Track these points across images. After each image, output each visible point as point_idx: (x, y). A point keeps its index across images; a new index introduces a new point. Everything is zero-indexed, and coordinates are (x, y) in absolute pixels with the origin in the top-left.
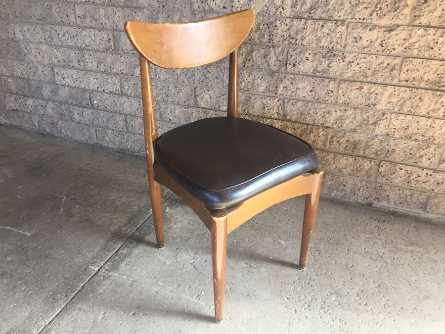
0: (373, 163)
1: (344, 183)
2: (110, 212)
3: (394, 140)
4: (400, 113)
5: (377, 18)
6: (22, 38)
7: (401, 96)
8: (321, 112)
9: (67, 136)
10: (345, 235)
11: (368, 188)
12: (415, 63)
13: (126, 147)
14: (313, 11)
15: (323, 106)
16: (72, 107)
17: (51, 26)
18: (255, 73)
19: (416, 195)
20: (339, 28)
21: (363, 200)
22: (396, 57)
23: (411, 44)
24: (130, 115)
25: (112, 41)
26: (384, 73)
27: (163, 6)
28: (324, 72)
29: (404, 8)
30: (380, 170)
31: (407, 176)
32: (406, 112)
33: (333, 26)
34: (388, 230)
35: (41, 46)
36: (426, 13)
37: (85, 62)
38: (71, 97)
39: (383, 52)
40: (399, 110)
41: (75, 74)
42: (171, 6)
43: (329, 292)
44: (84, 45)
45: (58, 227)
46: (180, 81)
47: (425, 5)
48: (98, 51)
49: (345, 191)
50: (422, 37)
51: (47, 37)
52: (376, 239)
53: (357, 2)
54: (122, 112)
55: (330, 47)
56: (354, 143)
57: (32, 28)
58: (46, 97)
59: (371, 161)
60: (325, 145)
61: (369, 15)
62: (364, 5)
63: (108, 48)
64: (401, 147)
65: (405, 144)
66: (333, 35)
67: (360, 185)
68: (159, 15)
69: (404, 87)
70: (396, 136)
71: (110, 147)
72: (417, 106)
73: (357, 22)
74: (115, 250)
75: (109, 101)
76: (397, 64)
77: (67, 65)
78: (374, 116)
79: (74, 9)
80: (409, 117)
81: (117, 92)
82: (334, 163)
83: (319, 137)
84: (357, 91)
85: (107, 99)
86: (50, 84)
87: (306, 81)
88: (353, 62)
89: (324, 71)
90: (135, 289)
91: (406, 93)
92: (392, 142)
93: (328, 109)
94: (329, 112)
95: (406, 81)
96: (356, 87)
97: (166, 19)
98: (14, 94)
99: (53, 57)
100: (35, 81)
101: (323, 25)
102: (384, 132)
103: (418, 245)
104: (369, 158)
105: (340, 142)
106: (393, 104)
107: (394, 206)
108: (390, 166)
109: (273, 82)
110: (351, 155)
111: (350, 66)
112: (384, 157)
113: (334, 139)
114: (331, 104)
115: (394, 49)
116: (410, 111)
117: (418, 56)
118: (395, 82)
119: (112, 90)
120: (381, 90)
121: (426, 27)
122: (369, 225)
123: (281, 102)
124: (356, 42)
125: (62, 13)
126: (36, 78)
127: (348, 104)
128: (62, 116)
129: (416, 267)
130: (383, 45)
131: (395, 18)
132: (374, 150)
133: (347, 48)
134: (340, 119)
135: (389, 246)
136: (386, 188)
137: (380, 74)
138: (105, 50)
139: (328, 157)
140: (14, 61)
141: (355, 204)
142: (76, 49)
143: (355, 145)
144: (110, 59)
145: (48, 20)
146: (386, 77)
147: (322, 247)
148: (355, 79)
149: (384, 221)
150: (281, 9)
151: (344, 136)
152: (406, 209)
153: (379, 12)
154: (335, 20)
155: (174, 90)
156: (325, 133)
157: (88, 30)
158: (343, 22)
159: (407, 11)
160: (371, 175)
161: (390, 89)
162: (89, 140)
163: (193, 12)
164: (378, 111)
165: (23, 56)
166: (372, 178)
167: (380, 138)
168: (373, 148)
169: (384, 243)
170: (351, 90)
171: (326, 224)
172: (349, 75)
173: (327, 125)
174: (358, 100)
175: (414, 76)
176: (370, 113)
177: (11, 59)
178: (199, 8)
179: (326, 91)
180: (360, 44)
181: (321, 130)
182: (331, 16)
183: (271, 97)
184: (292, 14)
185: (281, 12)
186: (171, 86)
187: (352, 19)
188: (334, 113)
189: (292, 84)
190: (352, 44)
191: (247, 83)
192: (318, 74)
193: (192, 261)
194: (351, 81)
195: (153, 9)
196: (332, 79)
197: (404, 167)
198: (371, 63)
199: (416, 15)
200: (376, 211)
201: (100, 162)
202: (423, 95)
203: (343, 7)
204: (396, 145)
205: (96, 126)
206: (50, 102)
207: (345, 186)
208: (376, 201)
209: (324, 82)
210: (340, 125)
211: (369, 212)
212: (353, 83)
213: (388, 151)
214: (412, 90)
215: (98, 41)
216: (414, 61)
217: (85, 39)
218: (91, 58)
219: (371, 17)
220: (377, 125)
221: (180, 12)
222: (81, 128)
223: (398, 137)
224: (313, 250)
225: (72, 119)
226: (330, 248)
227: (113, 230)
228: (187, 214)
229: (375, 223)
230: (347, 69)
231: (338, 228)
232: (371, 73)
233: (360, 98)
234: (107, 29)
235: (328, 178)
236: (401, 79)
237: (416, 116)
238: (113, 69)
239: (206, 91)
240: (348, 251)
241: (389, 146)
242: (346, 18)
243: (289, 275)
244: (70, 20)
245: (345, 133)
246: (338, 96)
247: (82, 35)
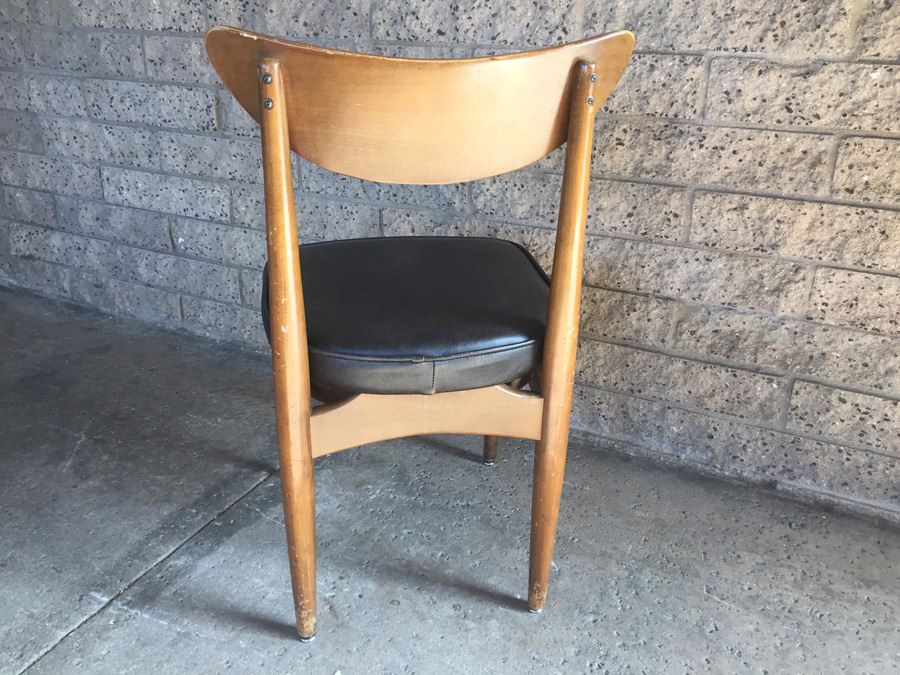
0: (775, 386)
1: (709, 431)
2: (171, 473)
3: (825, 330)
4: (837, 268)
5: (775, 45)
6: (43, 108)
7: (836, 226)
8: (653, 264)
9: (125, 313)
10: (704, 553)
11: (765, 444)
12: (867, 150)
13: (239, 339)
15: (656, 249)
16: (135, 252)
17: (95, 81)
19: (881, 467)
20: (690, 70)
21: (754, 473)
22: (822, 134)
23: (858, 105)
24: (249, 269)
25: (213, 109)
26: (796, 172)
27: (316, 34)
28: (657, 172)
29: (836, 19)
30: (793, 402)
31: (858, 417)
32: (849, 264)
33: (676, 67)
34: (811, 546)
35: (78, 123)
36: (890, 32)
37: (161, 154)
38: (136, 230)
39: (791, 123)
40: (834, 260)
41: (141, 180)
42: (331, 32)
44: (159, 120)
45: (51, 499)
46: (350, 193)
47: (887, 14)
48: (186, 131)
49: (713, 450)
50: (882, 86)
51: (90, 103)
52: (782, 566)
53: (729, 12)
54: (233, 262)
55: (671, 114)
56: (730, 338)
57: (62, 88)
58: (87, 230)
59: (770, 381)
60: (663, 341)
61: (758, 40)
62: (746, 18)
63: (205, 125)
64: (841, 350)
65: (850, 340)
66: (676, 86)
67: (746, 436)
69: (843, 204)
70: (828, 321)
71: (207, 338)
72: (877, 250)
73: (731, 57)
74: (160, 559)
75: (206, 238)
76: (825, 152)
77: (126, 163)
78: (775, 274)
79: (142, 46)
80: (858, 278)
81: (223, 219)
82: (685, 382)
83: (649, 320)
84: (734, 215)
85: (203, 234)
86: (94, 201)
87: (618, 193)
88: (722, 148)
89: (659, 170)
90: (181, 652)
91: (852, 220)
92: (818, 335)
93: (668, 257)
94: (671, 264)
95: (847, 190)
96: (730, 206)
98: (27, 223)
99: (101, 145)
100: (66, 196)
101: (652, 66)
102: (800, 311)
103: (883, 588)
104: (766, 374)
105: (698, 333)
106: (819, 246)
107: (828, 492)
108: (816, 393)
109: (545, 195)
110: (723, 365)
111: (716, 157)
112: (801, 371)
113: (685, 326)
114: (675, 244)
115: (817, 117)
116: (860, 261)
117: (875, 133)
118: (823, 192)
119: (213, 215)
120: (790, 214)
121: (892, 63)
122: (766, 531)
124: (730, 102)
125: (118, 55)
126: (67, 190)
127: (714, 245)
128: (116, 269)
129: (874, 641)
130: (792, 107)
131: (818, 45)
132: (776, 355)
133: (708, 116)
134: (698, 278)
135: (811, 586)
136: (807, 445)
137: (787, 175)
138: (201, 129)
139: (671, 368)
140: (28, 155)
141: (735, 482)
142: (145, 129)
143: (734, 342)
144: (209, 146)
145: (94, 69)
146: (800, 182)
147: (645, 577)
148: (731, 187)
149: (803, 526)
150: (559, 33)
151: (707, 321)
152: (859, 500)
153: (779, 32)
154: (680, 54)
155: (337, 215)
156: (664, 313)
157: (167, 87)
158: (698, 57)
159: (843, 26)
160: (772, 415)
161: (811, 211)
162: (167, 321)
163: (376, 44)
164: (784, 261)
165: (45, 144)
166: (775, 421)
167: (790, 325)
168: (774, 350)
169: (799, 578)
170: (720, 213)
171: (660, 524)
172: (716, 177)
173: (668, 293)
174: (736, 236)
175: (866, 178)
176: (766, 266)
177: (22, 151)
178: (388, 35)
179: (662, 215)
180: (737, 106)
181: (654, 304)
182: (671, 46)
183: (542, 228)
185: (560, 38)
186: (332, 206)
187: (719, 49)
188: (683, 267)
190: (720, 107)
191: (489, 198)
192: (643, 176)
193: (327, 595)
194: (718, 192)
196: (675, 186)
197: (849, 396)
198: (765, 151)
199: (865, 36)
200: (786, 500)
201: (179, 368)
202: (888, 223)
203: (697, 22)
204: (829, 343)
205: (181, 291)
206: (93, 241)
207: (711, 437)
208: (786, 476)
209: (658, 195)
210: (696, 294)
211: (768, 502)
212: (723, 196)
213: (811, 357)
214: (863, 213)
215: (186, 110)
216: (865, 145)
217: (162, 107)
218: (174, 146)
219: (762, 45)
220: (782, 295)
221: (350, 45)
222: (152, 297)
223: (833, 323)
224: (623, 584)
225: (135, 277)
226: (665, 582)
227: (165, 513)
228: (341, 485)
229: (780, 530)
230: (711, 165)
231: (689, 537)
232: (766, 173)
233: (741, 230)
234: (205, 86)
235: (673, 417)
236: (836, 187)
237: (875, 274)
238: (216, 169)
239: (403, 216)
240: (708, 591)
241: (811, 346)
242: (705, 47)
243: (556, 642)
244: (135, 68)
245: (709, 313)
246: (690, 225)
247: (157, 99)
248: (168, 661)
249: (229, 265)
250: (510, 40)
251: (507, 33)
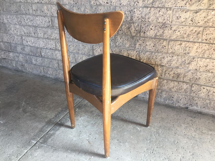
0: (188, 85)
1: (172, 96)
2: (46, 111)
3: (200, 72)
4: (203, 58)
5: (189, 6)
6: (7, 22)
7: (203, 48)
8: (159, 58)
9: (29, 72)
10: (173, 125)
11: (186, 99)
12: (210, 30)
13: (58, 77)
14: (154, 3)
15: (160, 54)
16: (31, 57)
17: (20, 15)
18: (123, 37)
19: (212, 103)
20: (169, 12)
21: (183, 105)
22: (200, 27)
23: (208, 20)
24: (60, 60)
25: (50, 22)
26: (194, 36)
27: (76, 3)
28: (160, 36)
30: (192, 89)
31: (207, 92)
32: (206, 57)
33: (165, 11)
34: (197, 122)
35: (16, 26)
37: (37, 33)
38: (31, 51)
40: (202, 56)
41: (33, 40)
42: (80, 3)
43: (164, 158)
44: (37, 25)
45: (18, 118)
48: (44, 27)
49: (173, 100)
50: (214, 15)
51: (19, 21)
52: (191, 127)
54: (56, 59)
55: (164, 22)
56: (177, 75)
57: (11, 17)
58: (19, 52)
59: (187, 84)
60: (162, 76)
61: (185, 4)
63: (48, 26)
64: (203, 77)
65: (206, 74)
66: (165, 16)
67: (181, 97)
68: (74, 8)
69: (205, 43)
70: (200, 70)
71: (50, 77)
72: (212, 54)
73: (178, 9)
74: (47, 132)
75: (49, 53)
76: (200, 31)
77: (29, 35)
78: (188, 60)
79: (32, 6)
80: (208, 60)
81: (54, 49)
82: (167, 85)
83: (158, 71)
84: (179, 46)
86: (20, 45)
87: (151, 41)
88: (176, 30)
89: (161, 35)
90: (55, 154)
91: (206, 47)
92: (198, 74)
93: (163, 56)
94: (164, 58)
95: (206, 40)
96: (178, 44)
97: (77, 10)
98: (4, 50)
99: (22, 31)
100: (14, 44)
101: (159, 11)
102: (194, 68)
103: (214, 131)
105: (170, 74)
106: (199, 53)
107: (200, 109)
108: (197, 87)
109: (133, 42)
110: (176, 81)
111: (174, 32)
112: (194, 82)
113: (167, 72)
114: (165, 53)
115: (199, 23)
116: (208, 56)
117: (212, 26)
118: (200, 40)
119: (51, 48)
120: (192, 45)
122: (187, 119)
123: (138, 53)
124: (178, 19)
125: (26, 9)
126: (14, 42)
127: (174, 53)
128: (27, 61)
129: (213, 144)
130: (193, 20)
131: (199, 6)
132: (188, 78)
133: (173, 23)
134: (170, 61)
135: (198, 131)
136: (196, 99)
137: (191, 36)
138: (47, 27)
139: (164, 82)
140: (3, 34)
141: (179, 108)
142: (33, 27)
143: (178, 75)
144: (49, 31)
145: (19, 12)
146: (195, 38)
147: (160, 131)
148: (178, 39)
149: (195, 117)
151: (172, 71)
152: (207, 111)
153: (190, 2)
154: (166, 8)
155: (82, 47)
156: (162, 69)
157: (38, 17)
158: (170, 8)
159: (206, 1)
160: (187, 92)
161: (197, 45)
162: (40, 73)
163: (91, 6)
164: (191, 56)
165: (8, 31)
166: (188, 94)
167: (192, 71)
168: (188, 77)
169: (195, 130)
170: (175, 45)
171: (162, 118)
172: (174, 37)
173: (163, 64)
174: (179, 51)
175: (210, 37)
176: (186, 58)
177: (2, 33)
178: (94, 4)
179: (162, 46)
180: (180, 20)
181: (159, 67)
182: (164, 6)
183: (132, 50)
184: (143, 5)
185: (137, 4)
186: (81, 45)
187: (176, 6)
188: (166, 58)
189: (143, 42)
190: (176, 20)
191: (119, 43)
192: (157, 37)
193: (88, 139)
194: (175, 40)
195: (71, 5)
196: (165, 39)
197: (205, 87)
198: (186, 31)
199: (211, 3)
200: (191, 111)
201: (44, 85)
204: (201, 75)
205: (43, 66)
206: (21, 54)
207: (173, 97)
208: (190, 106)
209: (161, 41)
210: (170, 65)
211: (186, 112)
212: (176, 42)
213: (197, 79)
214: (209, 45)
215: (43, 22)
216: (210, 29)
217: (37, 22)
218: (40, 31)
219: (186, 6)
220: (190, 64)
221: (84, 6)
222: (36, 68)
223: (202, 71)
224: (155, 133)
225: (32, 63)
226: (165, 132)
227: (46, 121)
229: (190, 118)
230: (173, 34)
231: (169, 121)
232: (186, 36)
233: (180, 49)
234: (48, 16)
235: (164, 93)
236: (203, 39)
237: (212, 59)
238: (51, 37)
239: (98, 47)
240: (175, 134)
241: (197, 76)
242: (172, 6)
243: (142, 147)
244: (30, 12)
245: (173, 69)
246: (168, 48)
247: (36, 20)
248: (52, 156)
249: (55, 60)
250: (124, 5)
251: (124, 3)
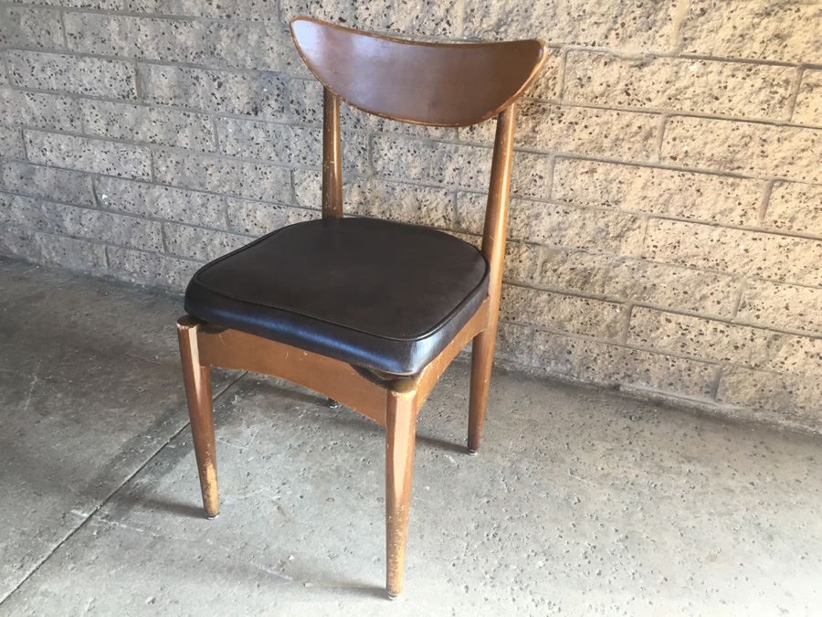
0: (618, 311)
1: (568, 348)
2: (122, 405)
3: (655, 267)
4: (664, 218)
5: (617, 42)
7: (663, 185)
8: (523, 216)
9: (51, 262)
10: (568, 444)
11: (611, 356)
12: (687, 126)
13: (163, 284)
14: (502, 29)
15: (525, 204)
16: (60, 207)
17: (17, 52)
18: (400, 142)
19: (697, 370)
21: (603, 379)
22: (654, 113)
23: (680, 91)
24: (171, 221)
25: (133, 81)
26: (633, 143)
27: (228, 16)
28: (525, 142)
29: (664, 24)
30: (632, 323)
31: (680, 333)
32: (673, 215)
34: (647, 433)
36: (705, 33)
37: (83, 120)
38: (59, 187)
39: (629, 104)
40: (662, 212)
41: (64, 143)
42: (243, 15)
43: (533, 551)
44: (81, 89)
45: (18, 434)
46: (264, 156)
47: (702, 19)
48: (107, 99)
49: (571, 363)
50: (698, 77)
51: (11, 72)
52: (625, 450)
53: (581, 13)
54: (155, 216)
55: (536, 95)
56: (584, 274)
58: (11, 188)
59: (615, 307)
60: (532, 278)
61: (604, 37)
62: (594, 19)
63: (125, 94)
64: (667, 282)
65: (674, 274)
67: (596, 351)
68: (221, 33)
69: (669, 169)
70: (657, 259)
71: (133, 284)
72: (694, 205)
73: (583, 50)
74: (126, 479)
75: (129, 195)
76: (655, 127)
77: (49, 126)
78: (617, 224)
79: (61, 21)
80: (680, 225)
81: (145, 178)
82: (550, 310)
83: (520, 261)
84: (585, 177)
85: (125, 191)
86: (17, 161)
88: (576, 123)
89: (527, 140)
90: (159, 552)
91: (672, 181)
92: (650, 271)
93: (535, 211)
94: (537, 216)
95: (672, 157)
96: (583, 170)
97: (234, 40)
99: (23, 110)
102: (637, 252)
103: (699, 462)
104: (611, 302)
105: (559, 271)
106: (651, 201)
107: (659, 391)
108: (648, 316)
109: (434, 159)
110: (578, 296)
111: (571, 130)
112: (637, 299)
113: (549, 265)
114: (541, 200)
115: (649, 100)
116: (682, 213)
117: (692, 113)
118: (653, 159)
119: (135, 174)
120: (628, 176)
121: (706, 58)
122: (613, 424)
123: (450, 197)
124: (582, 86)
125: (38, 28)
127: (570, 201)
128: (40, 224)
129: (694, 502)
130: (630, 92)
131: (650, 43)
132: (619, 287)
133: (565, 97)
134: (559, 227)
135: (647, 464)
136: (643, 356)
137: (626, 145)
138: (121, 97)
139: (538, 299)
141: (588, 387)
142: (66, 96)
143: (587, 277)
144: (130, 114)
145: (14, 40)
146: (636, 151)
147: (524, 466)
148: (584, 155)
149: (640, 418)
150: (444, 25)
151: (566, 261)
152: (681, 396)
153: (620, 31)
155: (252, 175)
156: (532, 255)
157: (88, 60)
158: (557, 48)
159: (670, 29)
160: (616, 333)
161: (645, 173)
162: (93, 270)
163: (284, 27)
164: (625, 213)
166: (618, 339)
167: (629, 263)
168: (617, 283)
169: (638, 458)
170: (575, 175)
171: (533, 424)
172: (572, 146)
173: (535, 239)
174: (588, 194)
175: (686, 148)
176: (611, 218)
179: (530, 177)
180: (587, 90)
181: (524, 248)
183: (432, 187)
184: (466, 33)
185: (444, 29)
186: (247, 166)
187: (573, 43)
188: (547, 218)
189: (469, 162)
190: (574, 90)
191: (387, 161)
192: (515, 145)
193: (274, 498)
194: (574, 158)
195: (209, 21)
196: (539, 153)
197: (673, 317)
198: (609, 126)
199: (686, 36)
200: (627, 399)
201: (112, 311)
202: (703, 184)
203: (556, 21)
204: (659, 277)
205: (106, 242)
206: (17, 198)
207: (570, 353)
208: (627, 380)
209: (527, 160)
210: (557, 240)
211: (614, 401)
212: (578, 161)
213: (645, 288)
214: (683, 175)
215: (106, 80)
216: (685, 122)
217: (83, 77)
218: (95, 112)
219: (607, 41)
220: (623, 240)
221: (260, 26)
222: (78, 247)
223: (661, 261)
224: (507, 472)
225: (60, 229)
226: (539, 468)
227: (124, 440)
228: (273, 408)
229: (624, 422)
230: (567, 136)
231: (555, 432)
232: (610, 144)
233: (591, 189)
234: (124, 59)
235: (540, 338)
236: (663, 155)
237: (693, 222)
238: (137, 133)
239: (312, 176)
240: (572, 473)
241: (646, 279)
242: (562, 41)
243: (460, 520)
244: (55, 40)
245: (567, 255)
246: (552, 185)
247: (78, 70)
248: (150, 560)
249: (152, 219)
250: (402, 29)
251: (400, 22)
